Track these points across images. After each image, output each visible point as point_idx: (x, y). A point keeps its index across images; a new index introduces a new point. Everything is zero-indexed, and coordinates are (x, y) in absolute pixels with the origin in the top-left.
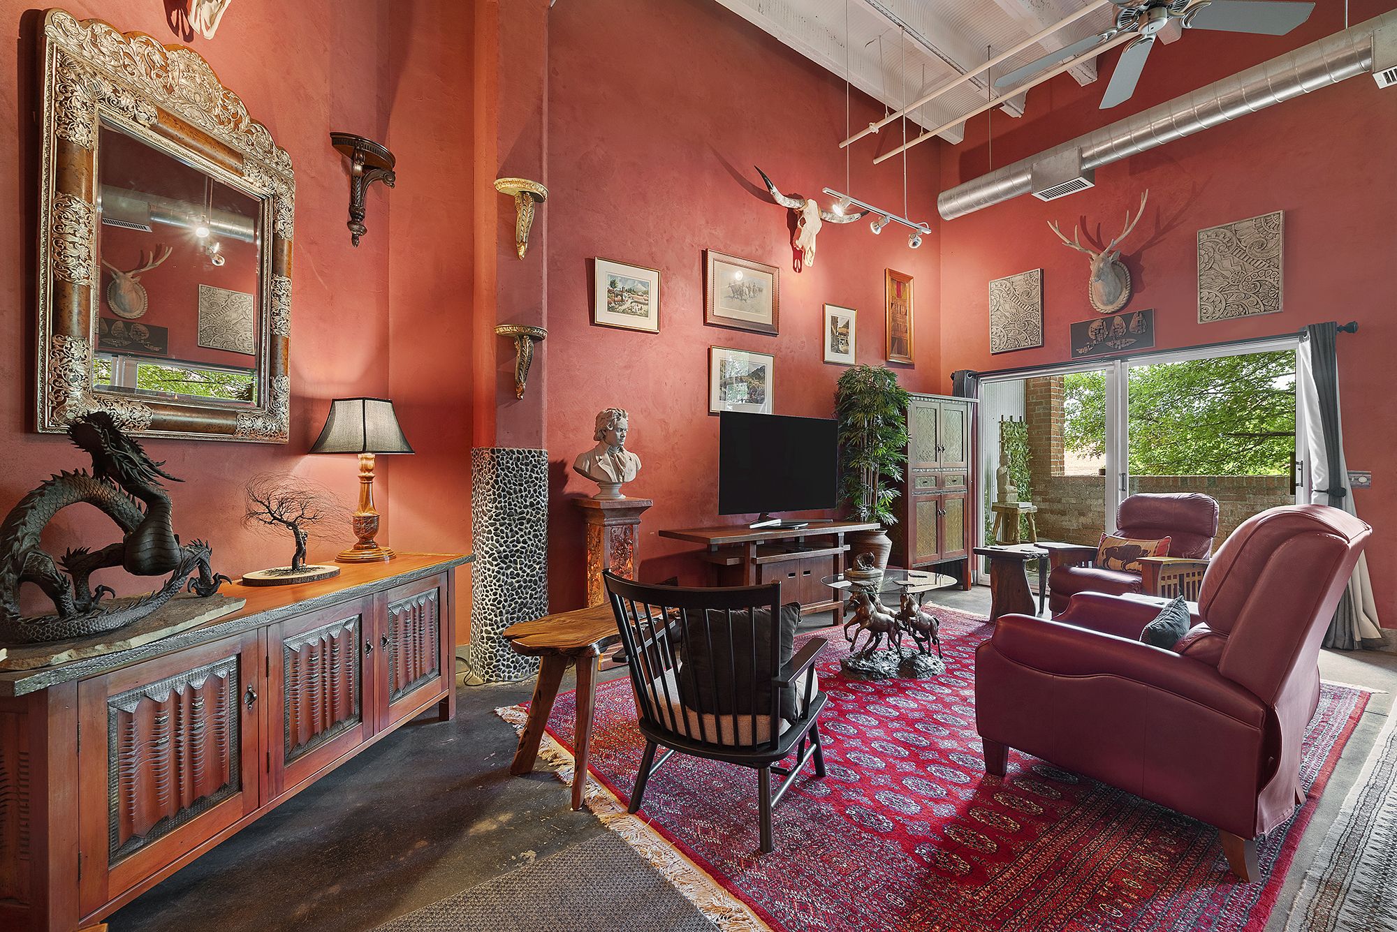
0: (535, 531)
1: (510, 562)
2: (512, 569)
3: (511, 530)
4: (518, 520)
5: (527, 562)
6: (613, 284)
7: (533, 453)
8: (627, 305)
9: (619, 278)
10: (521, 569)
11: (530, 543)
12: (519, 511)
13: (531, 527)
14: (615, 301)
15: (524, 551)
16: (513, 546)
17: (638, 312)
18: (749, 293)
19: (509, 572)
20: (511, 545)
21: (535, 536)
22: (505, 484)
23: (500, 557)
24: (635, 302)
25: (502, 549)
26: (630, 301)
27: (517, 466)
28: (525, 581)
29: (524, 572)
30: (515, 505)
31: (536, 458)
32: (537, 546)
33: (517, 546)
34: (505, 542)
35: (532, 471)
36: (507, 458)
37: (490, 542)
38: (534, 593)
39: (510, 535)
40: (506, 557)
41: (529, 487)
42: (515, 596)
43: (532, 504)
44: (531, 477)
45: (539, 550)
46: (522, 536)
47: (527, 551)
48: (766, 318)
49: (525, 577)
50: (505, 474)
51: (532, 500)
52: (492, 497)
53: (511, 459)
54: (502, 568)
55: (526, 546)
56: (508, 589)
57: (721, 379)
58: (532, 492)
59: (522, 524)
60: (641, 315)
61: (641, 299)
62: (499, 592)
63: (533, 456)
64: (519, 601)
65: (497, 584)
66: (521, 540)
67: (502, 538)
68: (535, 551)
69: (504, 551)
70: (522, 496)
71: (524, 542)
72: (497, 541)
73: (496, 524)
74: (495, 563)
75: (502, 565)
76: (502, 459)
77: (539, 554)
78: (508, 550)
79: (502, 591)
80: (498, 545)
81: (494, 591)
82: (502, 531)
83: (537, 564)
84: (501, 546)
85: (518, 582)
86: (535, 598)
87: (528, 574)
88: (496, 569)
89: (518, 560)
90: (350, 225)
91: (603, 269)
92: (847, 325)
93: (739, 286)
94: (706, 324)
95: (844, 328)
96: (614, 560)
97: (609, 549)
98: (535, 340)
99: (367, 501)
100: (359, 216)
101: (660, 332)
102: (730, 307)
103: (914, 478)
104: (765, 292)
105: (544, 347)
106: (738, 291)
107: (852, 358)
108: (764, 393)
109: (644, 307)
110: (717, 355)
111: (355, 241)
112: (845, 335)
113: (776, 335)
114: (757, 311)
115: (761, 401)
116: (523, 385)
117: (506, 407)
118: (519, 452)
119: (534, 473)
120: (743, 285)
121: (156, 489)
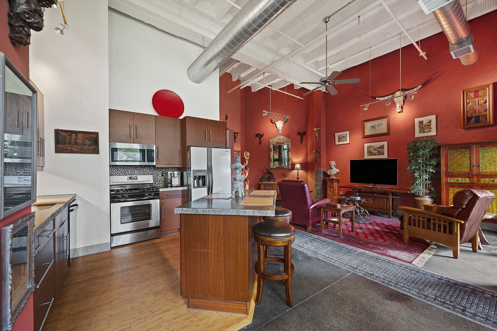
3: (317, 181)
6: (339, 137)
8: (342, 140)
9: (340, 135)
13: (319, 181)
14: (339, 140)
17: (345, 141)
18: (378, 126)
24: (344, 139)
31: (320, 170)
34: (316, 183)
43: (319, 178)
48: (385, 130)
55: (318, 184)
57: (368, 150)
75: (315, 186)
83: (321, 187)
90: (300, 142)
91: (337, 135)
92: (430, 122)
93: (374, 126)
94: (363, 138)
95: (427, 124)
96: (329, 188)
97: (328, 186)
98: (318, 152)
99: (298, 175)
100: (301, 141)
101: (350, 143)
102: (371, 132)
103: (446, 178)
104: (384, 124)
105: (322, 153)
106: (373, 127)
107: (433, 133)
108: (384, 152)
109: (346, 139)
110: (366, 145)
111: (301, 144)
112: (429, 126)
113: (390, 135)
114: (381, 130)
115: (383, 154)
116: (317, 159)
117: (316, 163)
118: (317, 169)
119: (320, 173)
120: (375, 125)
121: (271, 173)
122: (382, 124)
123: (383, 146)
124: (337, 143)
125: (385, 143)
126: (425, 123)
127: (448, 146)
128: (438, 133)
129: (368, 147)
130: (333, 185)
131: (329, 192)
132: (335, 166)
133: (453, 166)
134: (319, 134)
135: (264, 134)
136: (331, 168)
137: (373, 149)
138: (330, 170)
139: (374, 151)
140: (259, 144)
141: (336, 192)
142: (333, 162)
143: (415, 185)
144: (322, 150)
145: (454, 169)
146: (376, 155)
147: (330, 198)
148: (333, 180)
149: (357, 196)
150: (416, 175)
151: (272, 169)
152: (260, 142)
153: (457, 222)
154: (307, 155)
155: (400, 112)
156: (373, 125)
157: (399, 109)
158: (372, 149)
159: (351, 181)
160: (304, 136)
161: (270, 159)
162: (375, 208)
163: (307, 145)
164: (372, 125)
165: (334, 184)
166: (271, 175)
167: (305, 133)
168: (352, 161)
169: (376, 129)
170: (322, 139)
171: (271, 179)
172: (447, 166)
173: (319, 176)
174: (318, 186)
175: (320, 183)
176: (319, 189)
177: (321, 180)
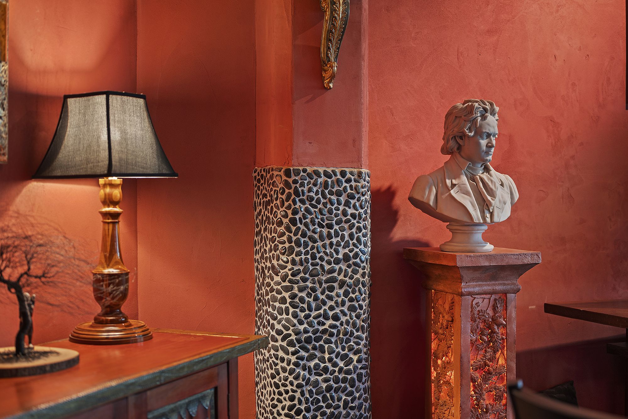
0: (351, 300)
1: (314, 348)
2: (316, 361)
3: (316, 298)
4: (326, 282)
5: (339, 349)
7: (348, 175)
10: (330, 360)
11: (343, 319)
12: (327, 267)
13: (346, 294)
15: (335, 331)
16: (319, 323)
19: (312, 364)
20: (316, 321)
21: (352, 308)
22: (306, 225)
23: (299, 341)
25: (301, 328)
27: (324, 197)
28: (336, 380)
29: (335, 365)
30: (321, 259)
31: (353, 183)
32: (354, 325)
33: (324, 324)
34: (307, 317)
35: (347, 204)
36: (309, 183)
37: (284, 316)
38: (349, 399)
39: (313, 305)
40: (308, 340)
41: (343, 229)
42: (321, 404)
43: (346, 258)
44: (345, 213)
45: (357, 331)
46: (332, 308)
47: (339, 332)
49: (336, 374)
50: (307, 210)
51: (347, 250)
52: (287, 245)
53: (315, 185)
54: (302, 358)
55: (338, 323)
56: (310, 392)
58: (347, 238)
59: (331, 289)
62: (298, 395)
63: (349, 181)
64: (328, 411)
65: (296, 383)
66: (331, 313)
67: (303, 310)
68: (352, 334)
69: (306, 331)
70: (331, 244)
71: (336, 318)
72: (295, 316)
73: (292, 288)
74: (291, 349)
75: (303, 353)
76: (302, 185)
77: (357, 337)
78: (311, 329)
79: (302, 394)
80: (295, 321)
81: (290, 393)
82: (302, 300)
83: (355, 354)
84: (301, 323)
85: (326, 380)
86: (352, 408)
87: (341, 370)
88: (293, 359)
89: (326, 346)
117: (308, 102)
118: (326, 174)
119: (350, 208)
136: (472, 166)
173: (346, 245)
174: (331, 352)
175: (358, 310)
176: (348, 372)
177: (360, 286)
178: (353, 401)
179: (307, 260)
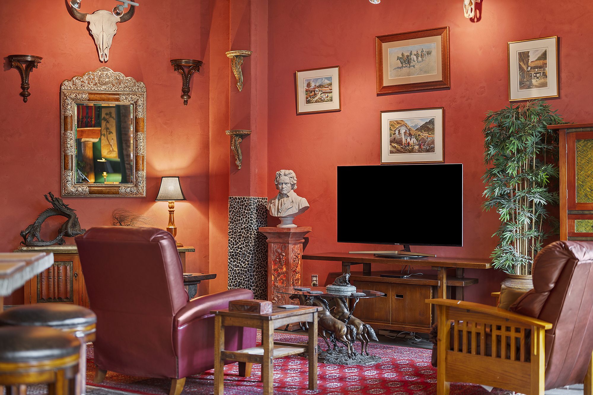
0: (246, 243)
1: (235, 258)
2: (236, 263)
3: (236, 241)
4: (238, 236)
5: (242, 260)
6: (309, 85)
7: (245, 199)
8: (319, 96)
9: (312, 80)
10: (240, 263)
11: (244, 249)
12: (239, 231)
13: (245, 240)
14: (310, 96)
15: (241, 253)
17: (326, 99)
18: (417, 58)
20: (235, 249)
21: (246, 246)
22: (233, 216)
23: (231, 255)
24: (323, 93)
26: (320, 93)
27: (239, 206)
28: (241, 270)
29: (241, 265)
30: (237, 228)
31: (247, 202)
32: (247, 251)
33: (238, 250)
34: (233, 247)
35: (245, 209)
36: (234, 202)
38: (245, 277)
39: (235, 244)
40: (233, 255)
41: (243, 218)
42: (237, 278)
43: (245, 228)
45: (248, 254)
46: (240, 245)
48: (436, 75)
51: (245, 225)
52: (229, 223)
53: (236, 202)
54: (231, 261)
55: (242, 251)
56: (233, 273)
57: (391, 136)
58: (245, 221)
59: (240, 238)
60: (328, 101)
61: (327, 90)
63: (245, 201)
64: (239, 280)
66: (240, 247)
67: (232, 245)
69: (232, 252)
70: (240, 223)
71: (241, 248)
75: (232, 259)
76: (232, 202)
77: (248, 256)
78: (234, 252)
82: (231, 241)
83: (247, 262)
84: (231, 249)
86: (245, 281)
87: (242, 267)
89: (239, 258)
90: (182, 97)
91: (302, 77)
92: (544, 56)
93: (408, 56)
94: (378, 95)
95: (538, 62)
96: (275, 264)
97: (272, 257)
98: (242, 136)
99: (171, 222)
100: (186, 91)
101: (342, 110)
102: (400, 76)
103: (570, 220)
104: (434, 53)
105: (254, 137)
106: (406, 60)
107: (551, 91)
108: (433, 142)
109: (330, 95)
110: (386, 118)
111: (186, 102)
112: (540, 67)
113: (449, 88)
114: (426, 72)
115: (431, 149)
116: (238, 163)
117: (234, 174)
118: (239, 198)
119: (246, 210)
120: (411, 54)
121: (68, 212)
122: (429, 53)
123: (432, 122)
124: (303, 107)
125: (437, 115)
126: (532, 58)
127: (574, 130)
128: (562, 92)
129: (393, 125)
130: (287, 254)
131: (275, 279)
132: (296, 187)
133: (584, 188)
134: (246, 70)
135: (41, 58)
136: (282, 195)
137: (405, 133)
138: (279, 200)
139: (409, 140)
140: (22, 94)
141: (298, 276)
142: (287, 172)
143: (504, 243)
144: (253, 127)
145: (586, 195)
146: (411, 151)
147: (278, 297)
148: (286, 234)
149: (345, 282)
150: (503, 212)
151: (70, 196)
152: (23, 88)
153: (539, 327)
154: (205, 146)
155: (476, 20)
156: (406, 54)
157: (472, 9)
158: (403, 131)
159: (341, 239)
160: (196, 77)
161: (66, 156)
162: (404, 323)
163: (205, 109)
164: (403, 55)
165: (290, 250)
166: (68, 221)
167: (197, 65)
168: (341, 170)
169: (414, 66)
170: (253, 91)
171: (67, 235)
172: (571, 186)
173: (245, 223)
174: (240, 260)
175: (248, 247)
176: (245, 268)
177: (249, 238)
178: (246, 278)
179: (233, 228)
